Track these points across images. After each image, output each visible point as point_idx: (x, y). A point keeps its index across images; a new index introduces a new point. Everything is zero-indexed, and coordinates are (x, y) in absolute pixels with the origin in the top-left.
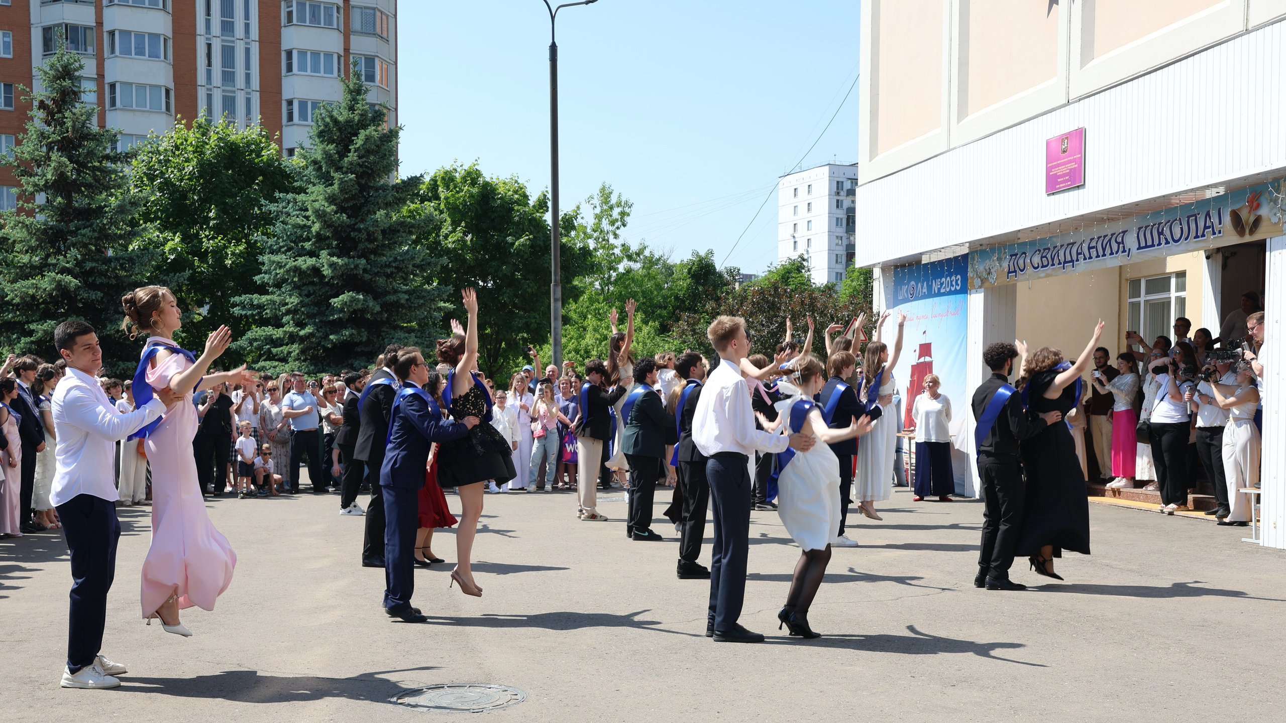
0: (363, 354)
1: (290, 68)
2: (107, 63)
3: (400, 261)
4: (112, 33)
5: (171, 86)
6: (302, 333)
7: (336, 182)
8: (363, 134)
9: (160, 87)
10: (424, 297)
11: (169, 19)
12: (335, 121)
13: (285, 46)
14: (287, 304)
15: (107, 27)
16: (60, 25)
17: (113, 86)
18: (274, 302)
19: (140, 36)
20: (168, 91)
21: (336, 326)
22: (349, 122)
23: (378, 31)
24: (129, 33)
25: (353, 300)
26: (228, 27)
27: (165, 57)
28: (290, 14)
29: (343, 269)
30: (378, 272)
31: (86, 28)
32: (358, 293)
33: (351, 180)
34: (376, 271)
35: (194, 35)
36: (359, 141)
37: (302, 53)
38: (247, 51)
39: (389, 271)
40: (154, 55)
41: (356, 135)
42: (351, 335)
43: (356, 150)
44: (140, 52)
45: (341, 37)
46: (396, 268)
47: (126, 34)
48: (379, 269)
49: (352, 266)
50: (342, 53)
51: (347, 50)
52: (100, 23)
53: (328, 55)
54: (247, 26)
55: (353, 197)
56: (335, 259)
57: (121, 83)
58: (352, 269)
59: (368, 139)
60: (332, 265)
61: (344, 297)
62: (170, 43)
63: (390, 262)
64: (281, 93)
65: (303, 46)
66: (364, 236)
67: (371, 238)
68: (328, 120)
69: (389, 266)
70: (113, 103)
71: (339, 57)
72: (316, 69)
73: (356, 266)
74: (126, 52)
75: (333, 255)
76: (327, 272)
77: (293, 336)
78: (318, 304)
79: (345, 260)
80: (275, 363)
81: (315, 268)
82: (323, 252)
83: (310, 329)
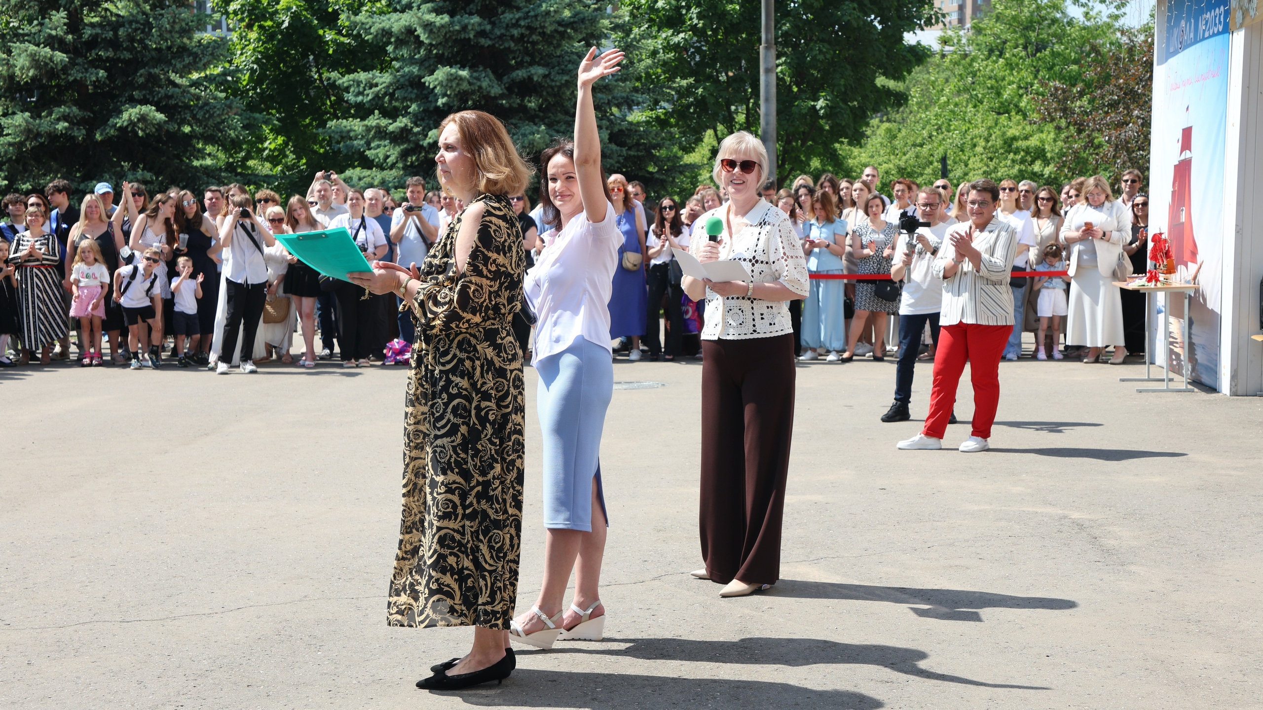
3: (532, 17)
6: (391, 128)
10: (570, 71)
14: (376, 85)
18: (359, 83)
25: (452, 78)
29: (444, 31)
30: (503, 35)
32: (463, 67)
34: (498, 33)
39: (515, 32)
46: (529, 28)
48: (503, 31)
49: (457, 28)
56: (431, 17)
58: (459, 32)
60: (428, 26)
61: (441, 73)
63: (518, 20)
69: (516, 25)
73: (464, 28)
75: (438, 11)
76: (423, 37)
77: (381, 134)
78: (416, 83)
79: (446, 18)
80: (366, 172)
81: (410, 31)
82: (424, 7)
83: (402, 122)
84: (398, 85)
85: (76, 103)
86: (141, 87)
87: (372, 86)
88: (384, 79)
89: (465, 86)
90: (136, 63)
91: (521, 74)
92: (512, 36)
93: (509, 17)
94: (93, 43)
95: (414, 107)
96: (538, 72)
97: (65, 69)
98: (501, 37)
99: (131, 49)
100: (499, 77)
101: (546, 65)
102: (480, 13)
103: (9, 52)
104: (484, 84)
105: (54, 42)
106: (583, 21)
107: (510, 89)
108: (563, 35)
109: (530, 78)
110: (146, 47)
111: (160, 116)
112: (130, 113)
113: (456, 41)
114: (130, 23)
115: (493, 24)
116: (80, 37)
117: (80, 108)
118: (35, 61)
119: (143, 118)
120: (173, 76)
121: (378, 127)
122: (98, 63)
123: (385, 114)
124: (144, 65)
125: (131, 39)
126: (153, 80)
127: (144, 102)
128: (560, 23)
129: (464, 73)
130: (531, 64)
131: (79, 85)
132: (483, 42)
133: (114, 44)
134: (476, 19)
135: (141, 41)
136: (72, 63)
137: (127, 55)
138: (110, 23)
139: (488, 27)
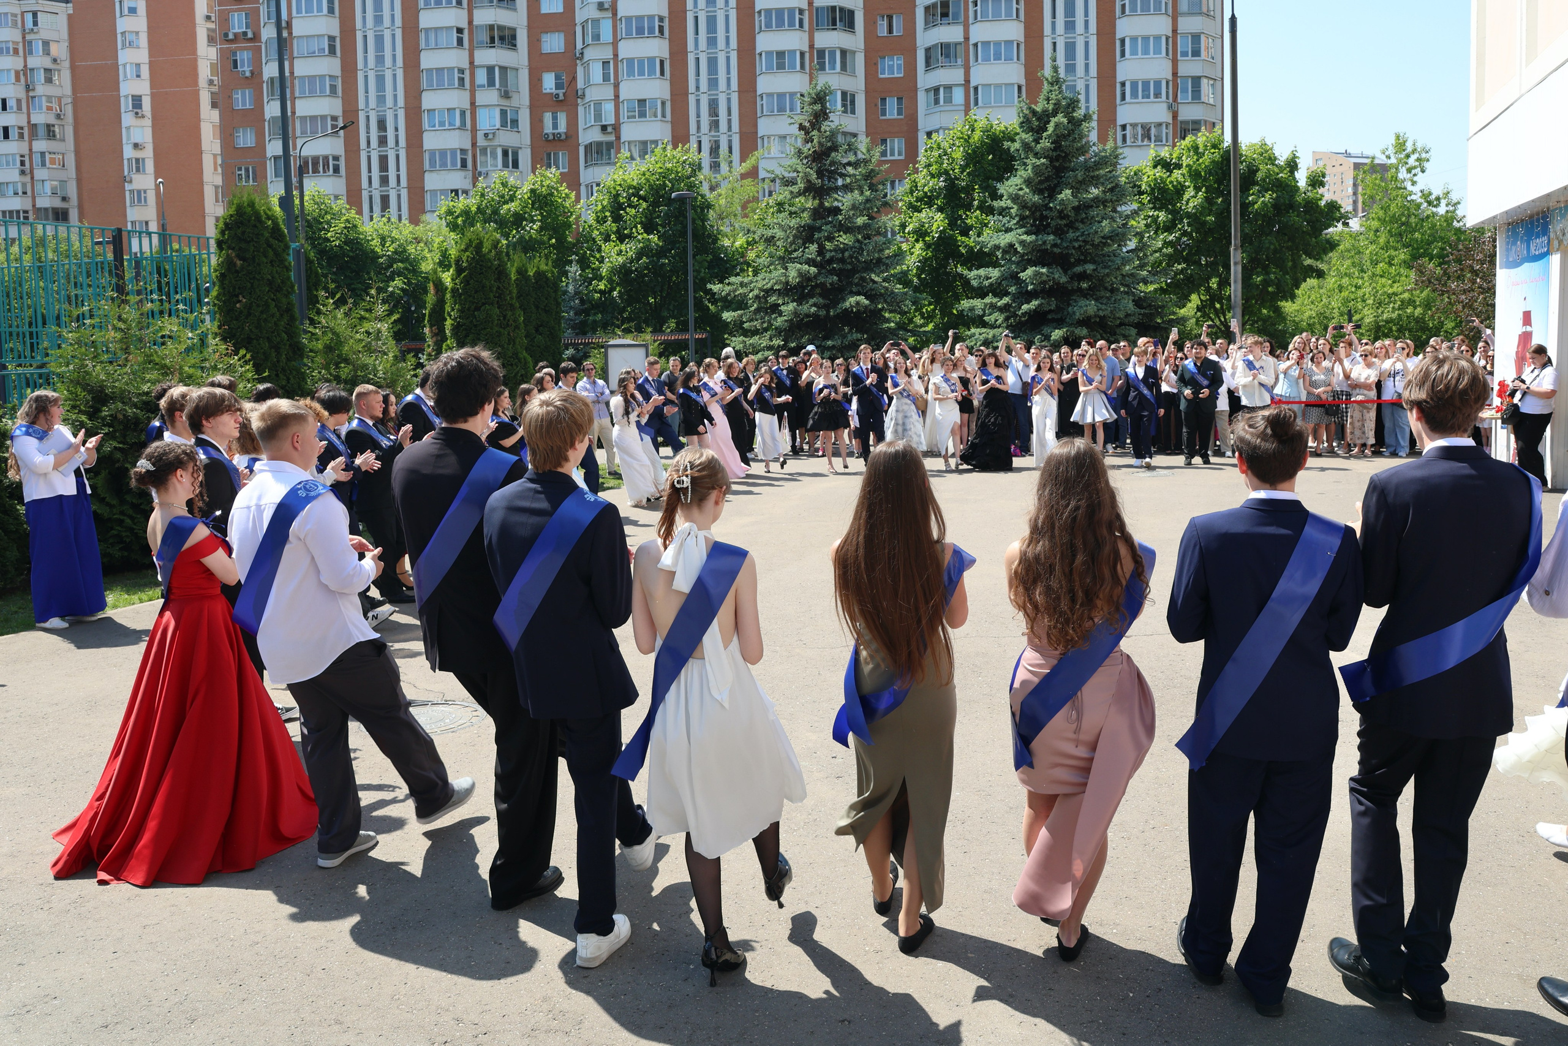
0: (1053, 320)
1: (1123, 54)
2: (972, 70)
4: (976, 45)
5: (1023, 82)
7: (1030, 167)
8: (1053, 120)
9: (1013, 84)
11: (1022, 26)
12: (1034, 112)
13: (1119, 36)
14: (991, 277)
15: (972, 41)
16: (935, 46)
17: (976, 89)
18: (980, 277)
19: (997, 44)
20: (1020, 87)
21: (1028, 296)
22: (1045, 111)
23: (1204, 10)
24: (989, 43)
25: (1037, 274)
26: (1070, 26)
27: (1018, 59)
28: (1123, 6)
29: (1031, 245)
31: (956, 44)
32: (1043, 266)
33: (1043, 164)
34: (1065, 245)
35: (1041, 36)
36: (1051, 128)
37: (1134, 39)
38: (1087, 44)
39: (1076, 245)
40: (1008, 59)
41: (1048, 122)
42: (1039, 305)
43: (1049, 136)
44: (998, 57)
45: (1170, 19)
46: (1084, 241)
47: (986, 44)
48: (1068, 244)
49: (1040, 243)
50: (1170, 34)
51: (1175, 31)
52: (967, 39)
53: (1157, 38)
54: (1087, 22)
55: (1047, 179)
56: (1024, 237)
57: (983, 85)
58: (1041, 245)
59: (1057, 125)
60: (1022, 243)
61: (1030, 271)
62: (1022, 47)
64: (1115, 77)
65: (1134, 33)
66: (1055, 214)
67: (1062, 215)
68: (1027, 112)
69: (1077, 240)
70: (976, 103)
71: (1167, 39)
72: (1146, 52)
73: (1044, 243)
74: (987, 59)
75: (1027, 233)
76: (1019, 249)
77: (993, 306)
78: (1014, 277)
79: (1034, 237)
80: (984, 330)
81: (1011, 246)
82: (1020, 231)
83: (1006, 300)
84: (1003, 278)
85: (821, 295)
86: (857, 285)
87: (988, 278)
88: (995, 273)
89: (1044, 278)
90: (854, 271)
91: (1079, 269)
92: (1074, 247)
93: (1071, 235)
94: (831, 261)
95: (1012, 289)
96: (1090, 268)
97: (816, 277)
98: (1067, 248)
99: (851, 263)
100: (1065, 272)
101: (1094, 262)
102: (1054, 233)
103: (786, 269)
104: (1056, 276)
105: (810, 262)
106: (1117, 235)
107: (1072, 278)
108: (1105, 244)
109: (1085, 272)
110: (859, 261)
111: (867, 302)
112: (853, 299)
113: (1039, 251)
114: (851, 248)
115: (1062, 239)
116: (824, 257)
117: (824, 298)
118: (800, 274)
119: (858, 303)
120: (873, 276)
121: (991, 303)
122: (833, 272)
123: (995, 295)
124: (858, 272)
125: (851, 257)
126: (863, 279)
127: (858, 294)
128: (1103, 238)
129: (1044, 270)
130: (1085, 262)
131: (823, 285)
132: (1055, 250)
133: (842, 260)
134: (1052, 237)
135: (856, 258)
136: (819, 273)
137: (849, 267)
138: (840, 249)
139: (1059, 241)
